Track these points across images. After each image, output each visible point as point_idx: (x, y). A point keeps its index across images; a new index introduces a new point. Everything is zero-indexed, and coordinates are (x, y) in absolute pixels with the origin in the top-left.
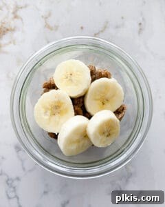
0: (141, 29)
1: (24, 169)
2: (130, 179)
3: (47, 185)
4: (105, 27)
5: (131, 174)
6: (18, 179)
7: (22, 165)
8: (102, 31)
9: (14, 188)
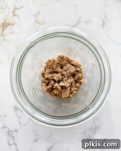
0: (103, 24)
1: (20, 123)
2: (97, 131)
3: (37, 135)
4: (78, 22)
5: (98, 126)
6: (16, 131)
7: (19, 120)
8: (76, 25)
9: (13, 137)
